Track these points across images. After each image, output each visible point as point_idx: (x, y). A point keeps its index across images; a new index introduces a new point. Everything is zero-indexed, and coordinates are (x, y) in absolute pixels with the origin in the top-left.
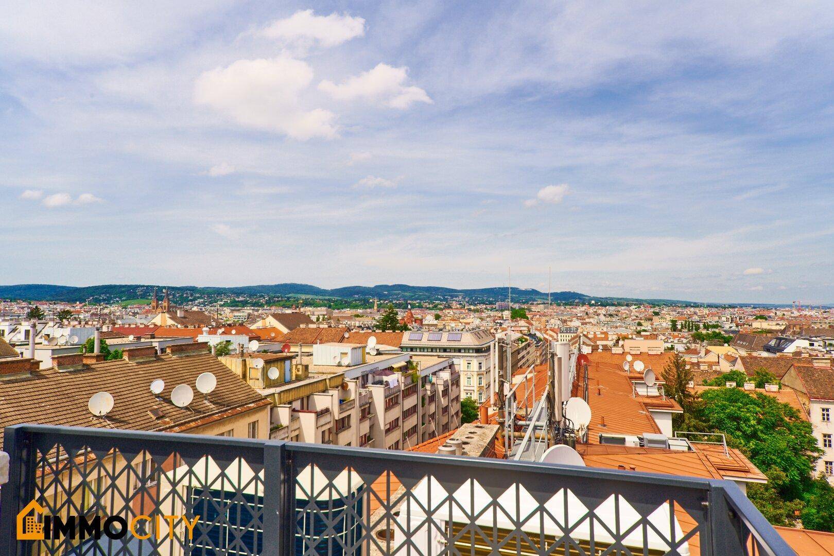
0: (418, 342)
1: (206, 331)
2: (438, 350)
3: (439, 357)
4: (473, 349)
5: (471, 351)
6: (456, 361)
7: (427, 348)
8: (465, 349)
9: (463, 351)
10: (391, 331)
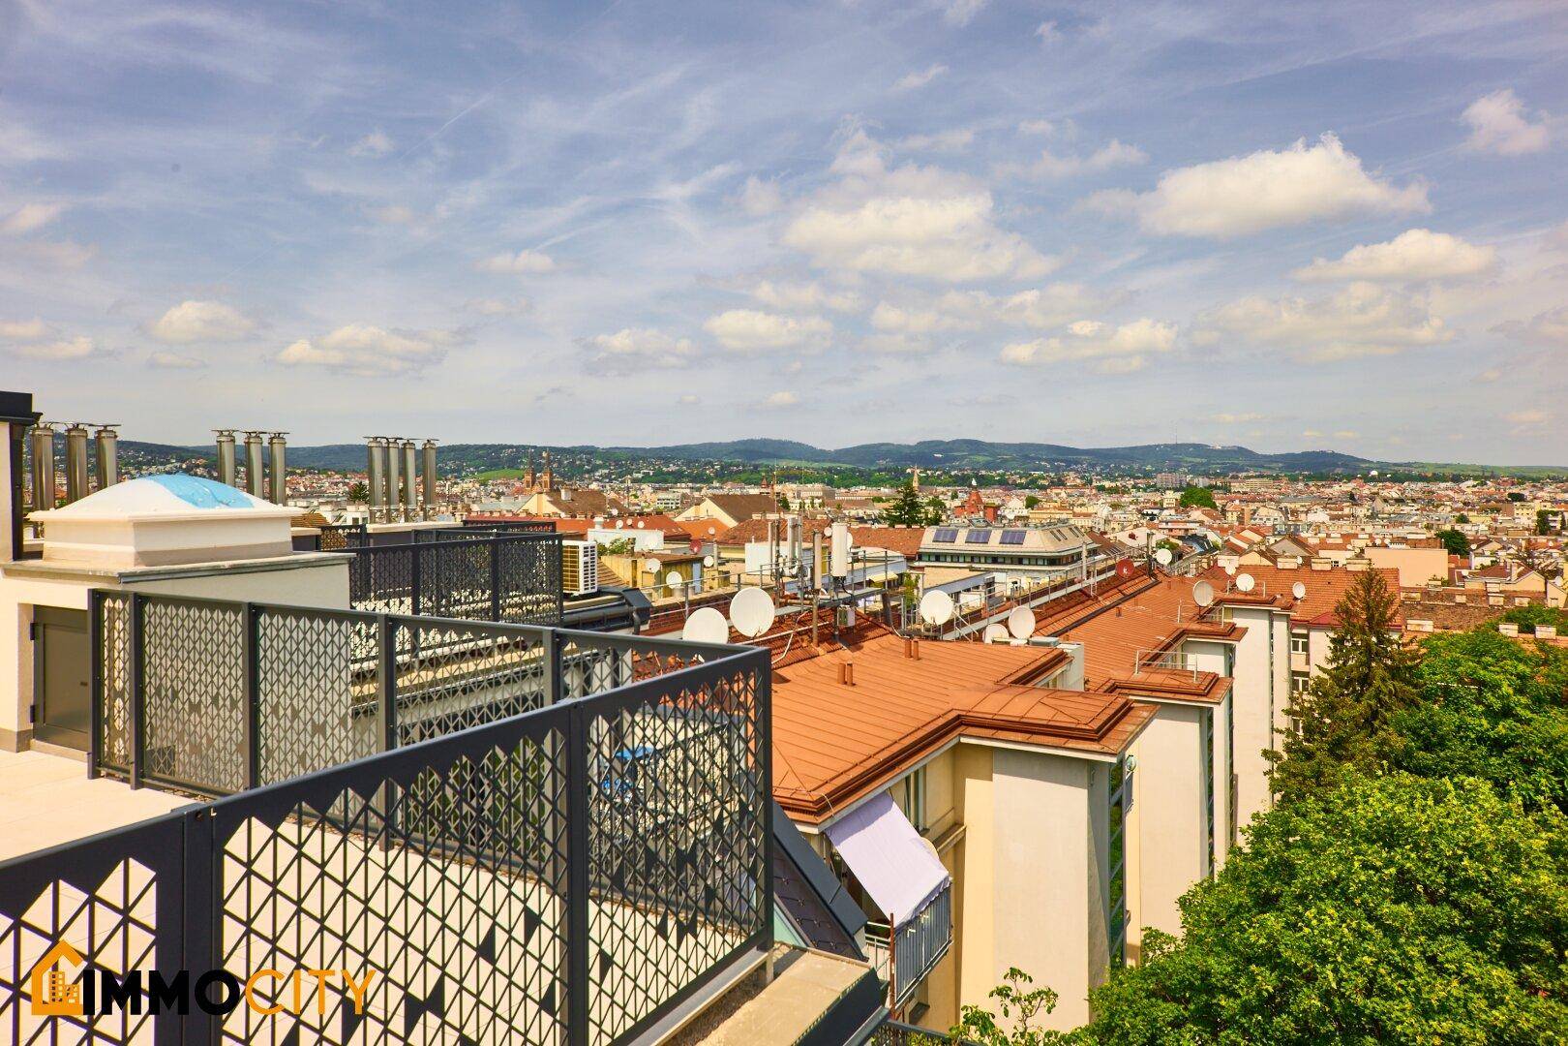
0: (948, 546)
1: (599, 523)
2: (983, 560)
3: (972, 569)
4: (1043, 558)
5: (1041, 562)
6: (999, 577)
7: (965, 556)
8: (1029, 558)
9: (1026, 561)
10: (904, 526)
